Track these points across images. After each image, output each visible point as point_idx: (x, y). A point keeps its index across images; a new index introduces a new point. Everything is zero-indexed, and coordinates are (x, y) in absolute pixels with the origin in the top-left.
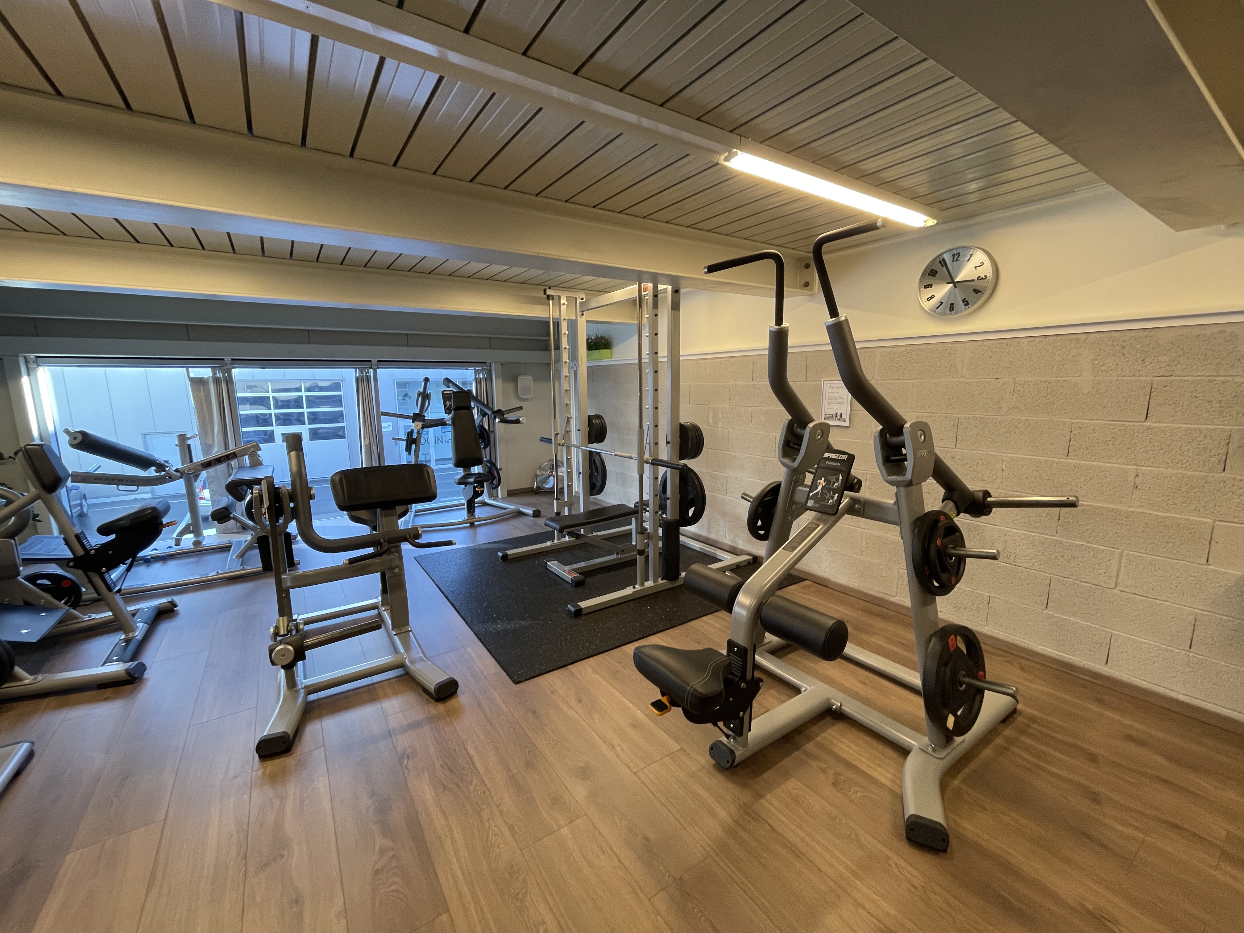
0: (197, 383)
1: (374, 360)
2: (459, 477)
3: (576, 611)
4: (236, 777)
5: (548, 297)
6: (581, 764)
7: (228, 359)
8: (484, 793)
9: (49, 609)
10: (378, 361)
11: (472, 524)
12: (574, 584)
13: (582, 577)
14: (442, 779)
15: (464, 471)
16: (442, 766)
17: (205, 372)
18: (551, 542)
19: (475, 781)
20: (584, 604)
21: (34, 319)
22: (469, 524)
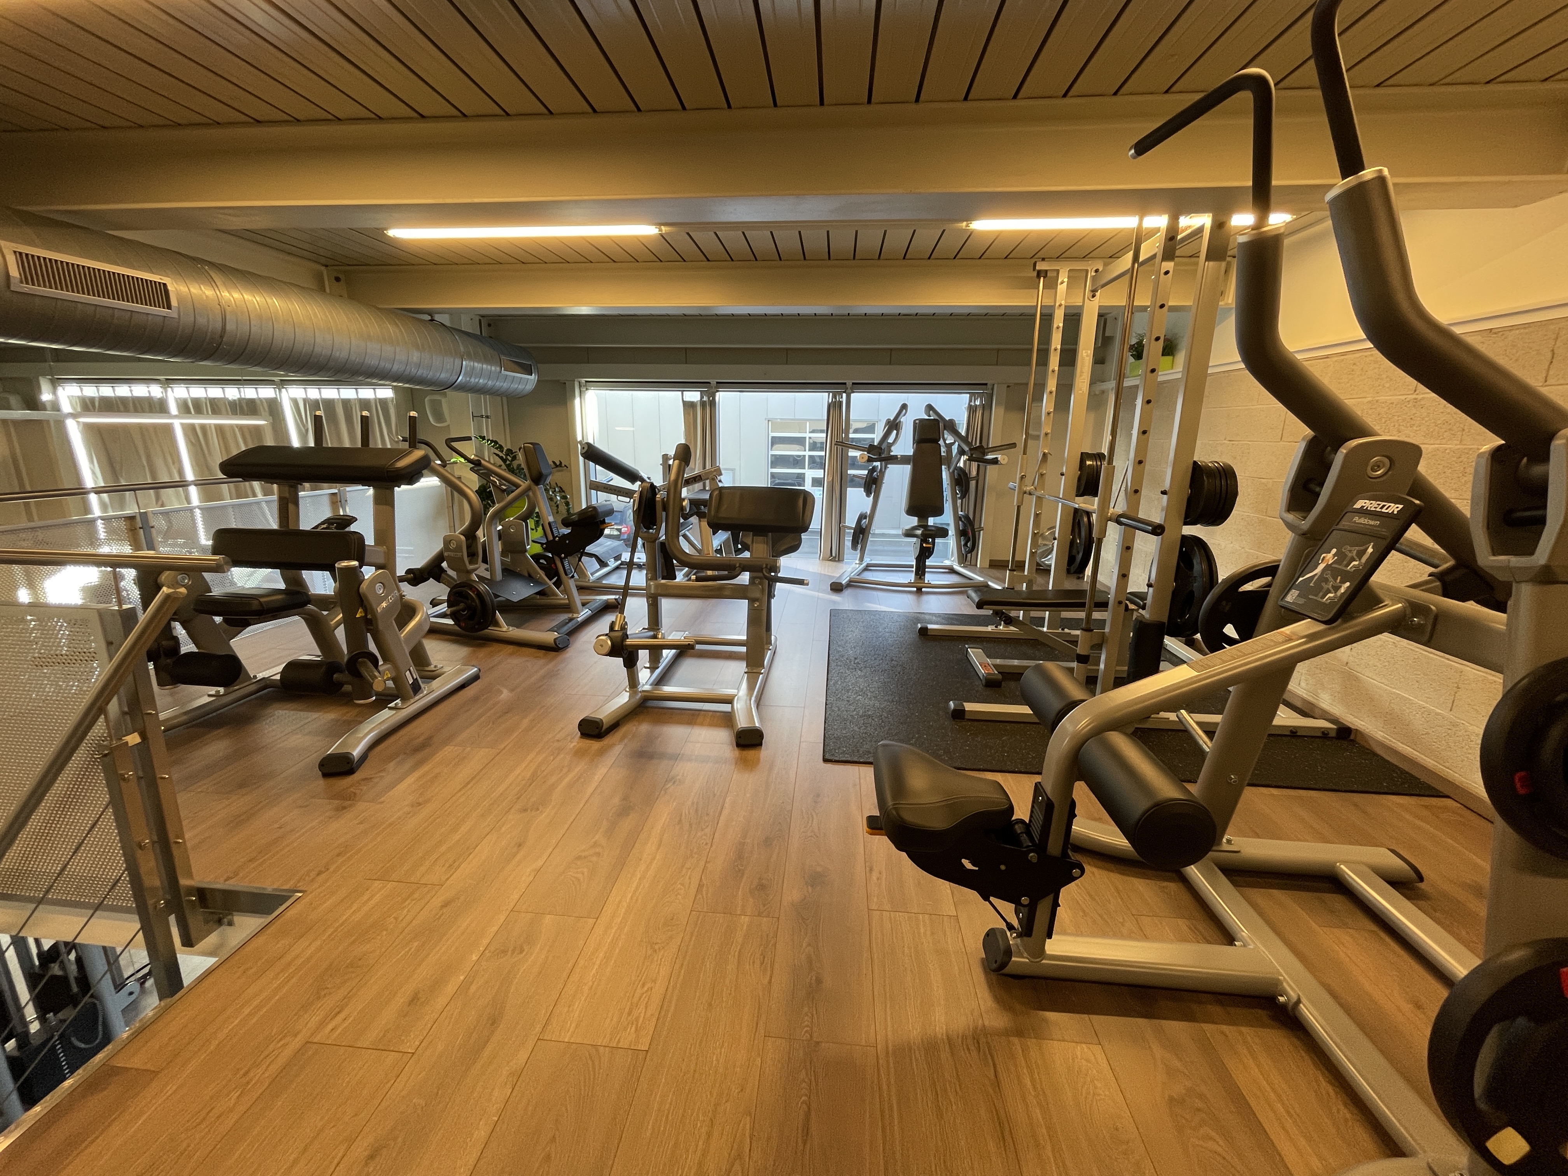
0: (689, 406)
1: (849, 383)
2: (908, 527)
3: (954, 710)
4: (558, 741)
5: (1039, 274)
6: (819, 869)
7: (713, 382)
8: (707, 844)
9: (537, 582)
10: (853, 384)
11: (919, 590)
12: (984, 682)
13: (1000, 677)
14: (683, 814)
15: (919, 521)
16: (693, 803)
17: (693, 396)
18: (993, 627)
19: (708, 830)
20: (969, 706)
21: (588, 348)
22: (915, 589)
